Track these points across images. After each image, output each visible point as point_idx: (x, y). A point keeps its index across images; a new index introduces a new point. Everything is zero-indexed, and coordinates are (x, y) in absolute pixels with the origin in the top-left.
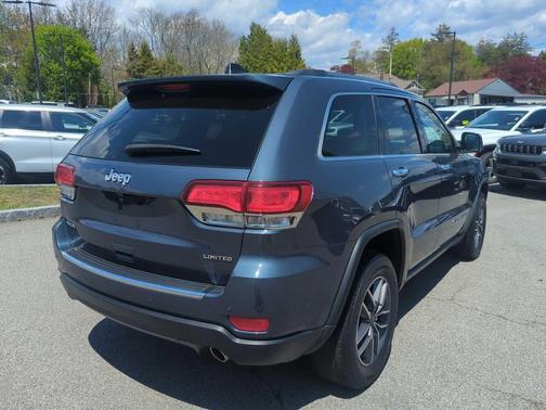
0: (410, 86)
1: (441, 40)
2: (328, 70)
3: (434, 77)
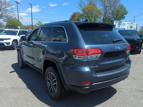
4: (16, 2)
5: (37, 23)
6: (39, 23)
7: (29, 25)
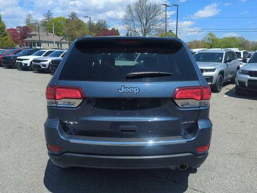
0: (62, 40)
1: (73, 19)
2: (15, 28)
3: (72, 36)
4: (164, 5)
5: (205, 38)
6: (209, 36)
7: (192, 41)
